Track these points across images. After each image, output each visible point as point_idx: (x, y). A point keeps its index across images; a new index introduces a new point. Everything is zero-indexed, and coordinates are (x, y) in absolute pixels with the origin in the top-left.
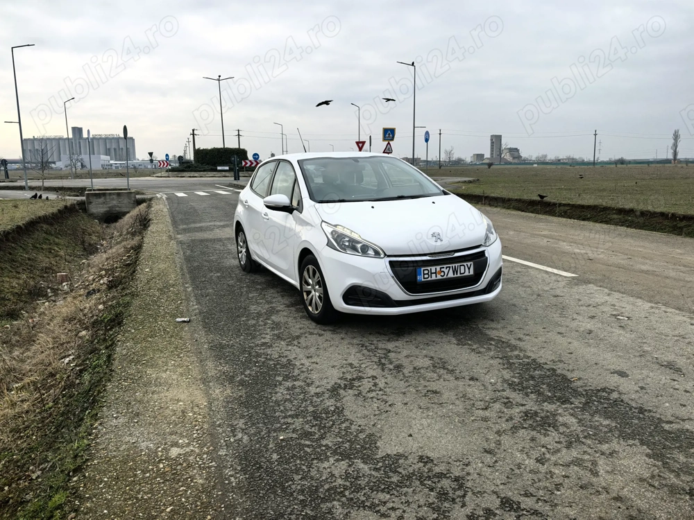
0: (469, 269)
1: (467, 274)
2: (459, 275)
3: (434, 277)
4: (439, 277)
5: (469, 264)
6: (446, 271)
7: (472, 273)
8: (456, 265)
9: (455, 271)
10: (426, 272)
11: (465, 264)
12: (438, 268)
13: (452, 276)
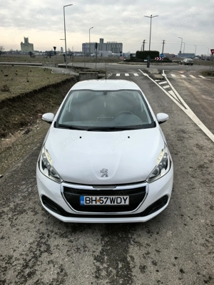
0: (125, 200)
1: (123, 203)
2: (115, 204)
3: (94, 203)
4: (98, 203)
5: (125, 197)
6: (105, 200)
7: (127, 203)
8: (114, 197)
9: (112, 201)
10: (88, 199)
11: (122, 197)
12: (98, 198)
13: (110, 204)
